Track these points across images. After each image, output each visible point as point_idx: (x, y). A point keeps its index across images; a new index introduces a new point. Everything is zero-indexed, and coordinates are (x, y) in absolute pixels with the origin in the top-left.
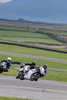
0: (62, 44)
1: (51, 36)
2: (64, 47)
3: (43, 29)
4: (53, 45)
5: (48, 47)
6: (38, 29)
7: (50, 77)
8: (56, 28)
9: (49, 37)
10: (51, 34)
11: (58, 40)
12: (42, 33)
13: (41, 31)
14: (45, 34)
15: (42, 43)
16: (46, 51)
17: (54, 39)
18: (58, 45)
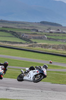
0: (25, 42)
1: (14, 34)
2: (27, 45)
3: (6, 27)
4: (17, 43)
5: (11, 45)
6: (1, 27)
7: (14, 76)
8: (19, 27)
9: (12, 36)
10: (14, 32)
11: (21, 38)
12: (6, 31)
13: (4, 29)
14: (8, 32)
15: (6, 41)
16: (9, 49)
17: (17, 37)
18: (21, 43)
